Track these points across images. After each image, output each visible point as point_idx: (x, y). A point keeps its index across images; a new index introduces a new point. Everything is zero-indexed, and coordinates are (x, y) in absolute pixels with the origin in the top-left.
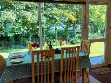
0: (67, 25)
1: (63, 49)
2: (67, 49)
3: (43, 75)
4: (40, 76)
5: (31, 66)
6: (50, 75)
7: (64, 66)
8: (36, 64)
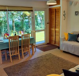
0: (23, 18)
1: (22, 35)
2: (24, 35)
3: (14, 47)
4: (13, 48)
5: (8, 44)
6: (17, 47)
7: (23, 43)
8: (11, 42)
